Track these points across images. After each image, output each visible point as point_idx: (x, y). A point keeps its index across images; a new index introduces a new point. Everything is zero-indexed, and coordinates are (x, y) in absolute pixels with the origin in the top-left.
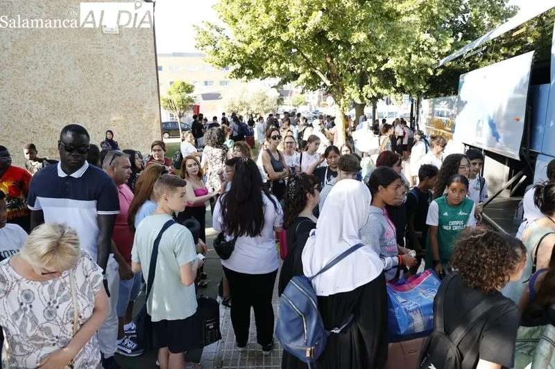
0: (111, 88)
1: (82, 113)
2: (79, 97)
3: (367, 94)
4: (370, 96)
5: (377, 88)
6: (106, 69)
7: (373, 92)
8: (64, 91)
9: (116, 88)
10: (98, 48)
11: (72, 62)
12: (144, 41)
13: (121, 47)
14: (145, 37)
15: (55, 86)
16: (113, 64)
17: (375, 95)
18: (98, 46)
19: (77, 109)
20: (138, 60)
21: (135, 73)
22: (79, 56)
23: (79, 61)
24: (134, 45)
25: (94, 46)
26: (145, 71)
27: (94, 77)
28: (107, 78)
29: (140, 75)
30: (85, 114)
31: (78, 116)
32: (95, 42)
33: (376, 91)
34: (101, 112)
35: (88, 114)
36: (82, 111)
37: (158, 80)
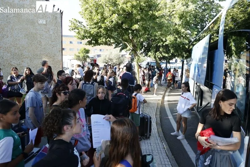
0: (41, 48)
1: (27, 59)
2: (26, 51)
3: (158, 56)
4: (159, 57)
5: (163, 53)
6: (39, 39)
7: (161, 55)
8: (19, 48)
9: (43, 48)
10: (36, 30)
11: (24, 36)
12: (57, 28)
13: (46, 30)
14: (57, 26)
15: (15, 46)
16: (42, 37)
17: (162, 56)
18: (36, 29)
19: (24, 57)
20: (54, 36)
21: (52, 42)
22: (27, 33)
23: (27, 35)
24: (52, 29)
25: (35, 29)
26: (56, 41)
27: (33, 42)
28: (39, 43)
29: (54, 43)
30: (28, 59)
31: (25, 59)
32: (34, 27)
33: (162, 55)
34: (35, 58)
35: (29, 58)
36: (27, 57)
37: (62, 45)
